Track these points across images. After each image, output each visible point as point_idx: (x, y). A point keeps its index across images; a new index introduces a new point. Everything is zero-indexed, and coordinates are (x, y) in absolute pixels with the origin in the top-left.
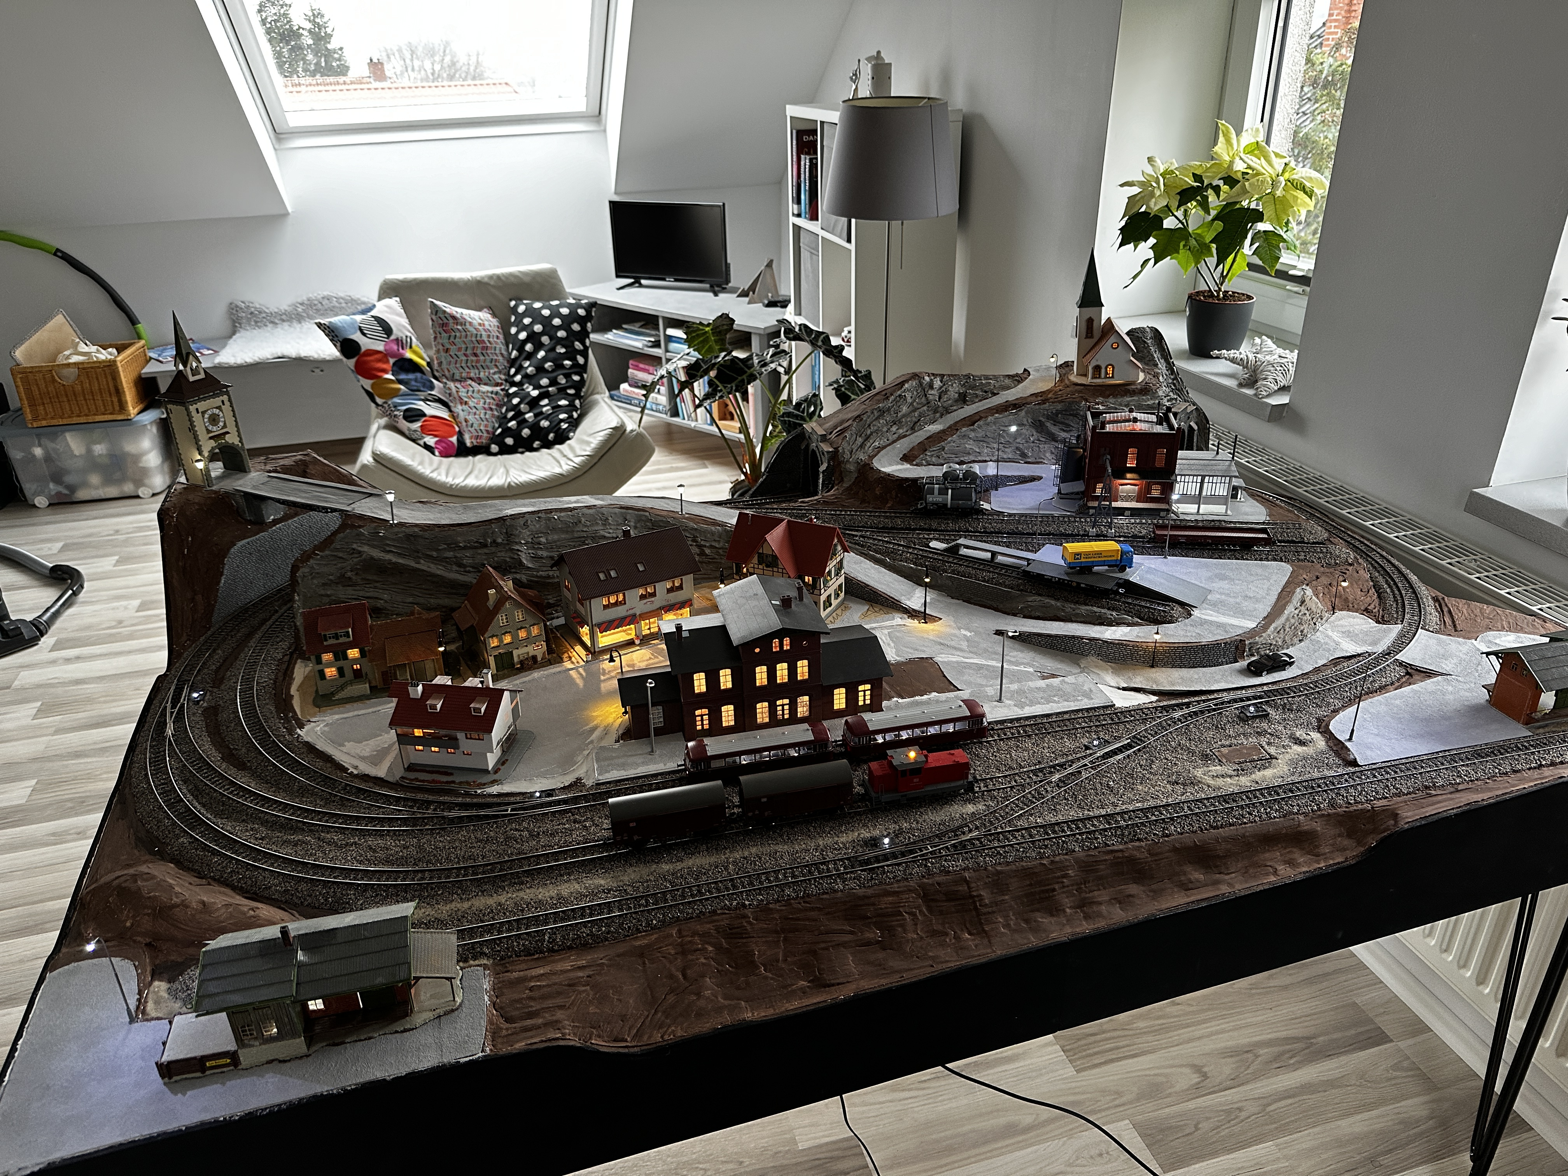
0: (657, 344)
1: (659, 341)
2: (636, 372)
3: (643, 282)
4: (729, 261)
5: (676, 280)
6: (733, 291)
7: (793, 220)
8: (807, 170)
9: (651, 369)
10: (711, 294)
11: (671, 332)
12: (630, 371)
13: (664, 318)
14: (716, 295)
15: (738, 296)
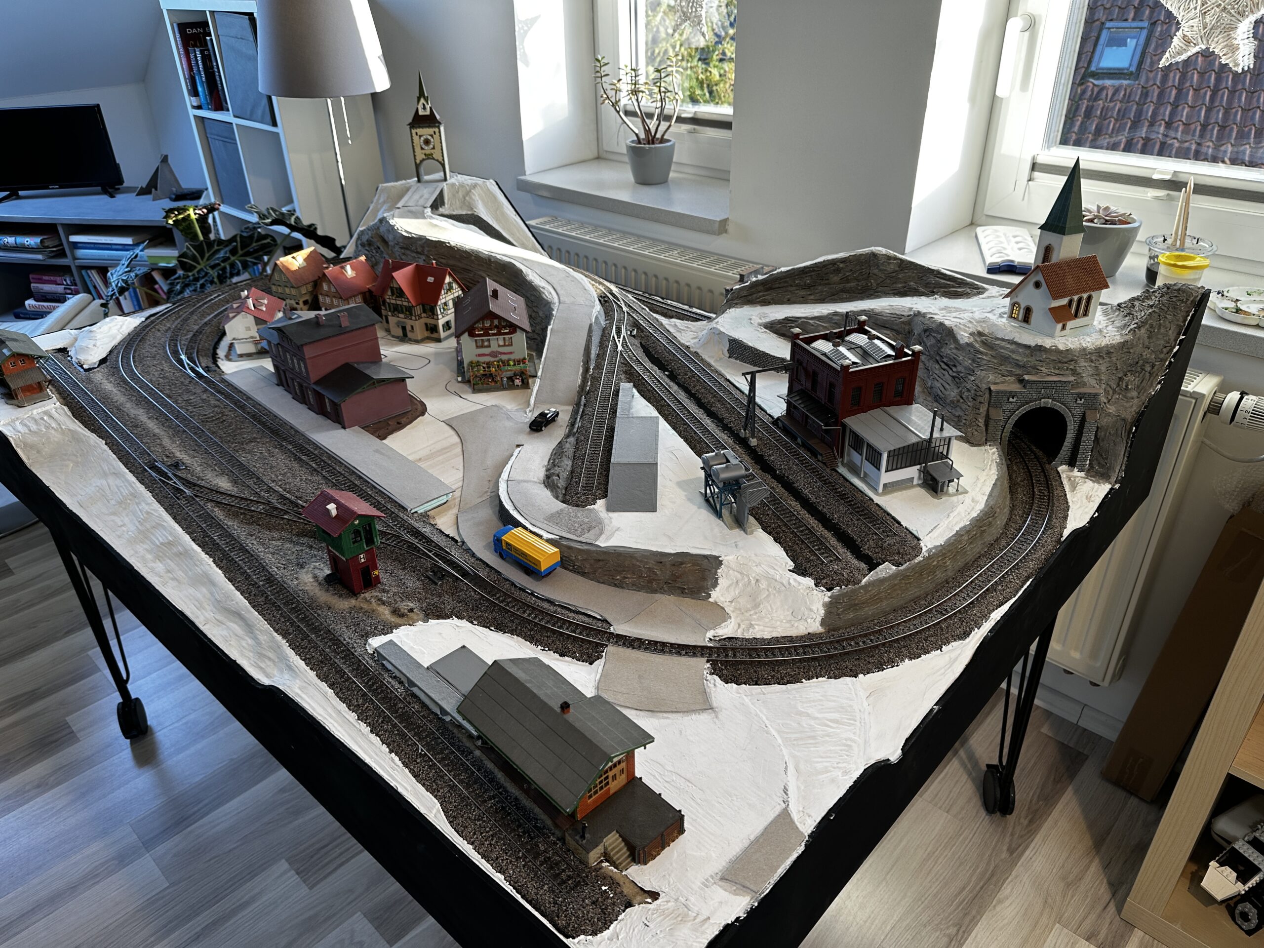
0: (62, 254)
1: (63, 250)
2: (40, 286)
3: (21, 193)
4: (117, 162)
5: (60, 188)
6: (129, 190)
7: (192, 112)
8: (200, 62)
9: (58, 279)
10: (105, 198)
11: (74, 238)
12: (32, 285)
13: (63, 225)
14: (112, 196)
15: (137, 195)
